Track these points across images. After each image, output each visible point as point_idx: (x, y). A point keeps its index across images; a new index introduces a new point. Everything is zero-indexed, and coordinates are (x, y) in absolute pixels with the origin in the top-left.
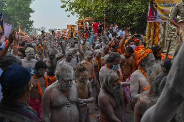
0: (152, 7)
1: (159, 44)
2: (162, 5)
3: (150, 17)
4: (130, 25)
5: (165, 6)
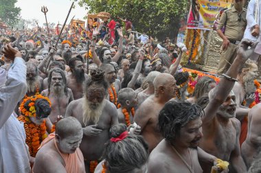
1: (197, 58)
2: (207, 7)
5: (210, 9)
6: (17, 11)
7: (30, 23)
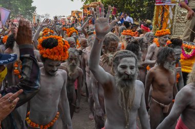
7: (43, 17)
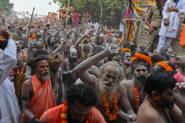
0: (130, 6)
1: (132, 40)
2: (139, 5)
3: (128, 15)
4: (107, 19)
5: (141, 7)
6: (12, 5)
7: (20, 14)
